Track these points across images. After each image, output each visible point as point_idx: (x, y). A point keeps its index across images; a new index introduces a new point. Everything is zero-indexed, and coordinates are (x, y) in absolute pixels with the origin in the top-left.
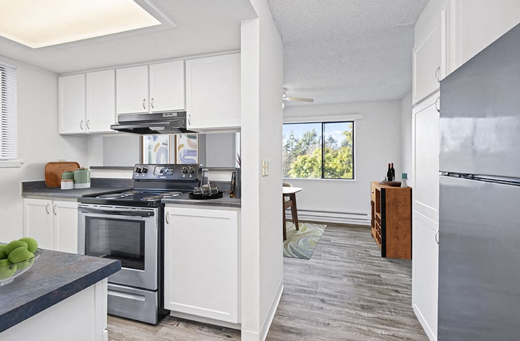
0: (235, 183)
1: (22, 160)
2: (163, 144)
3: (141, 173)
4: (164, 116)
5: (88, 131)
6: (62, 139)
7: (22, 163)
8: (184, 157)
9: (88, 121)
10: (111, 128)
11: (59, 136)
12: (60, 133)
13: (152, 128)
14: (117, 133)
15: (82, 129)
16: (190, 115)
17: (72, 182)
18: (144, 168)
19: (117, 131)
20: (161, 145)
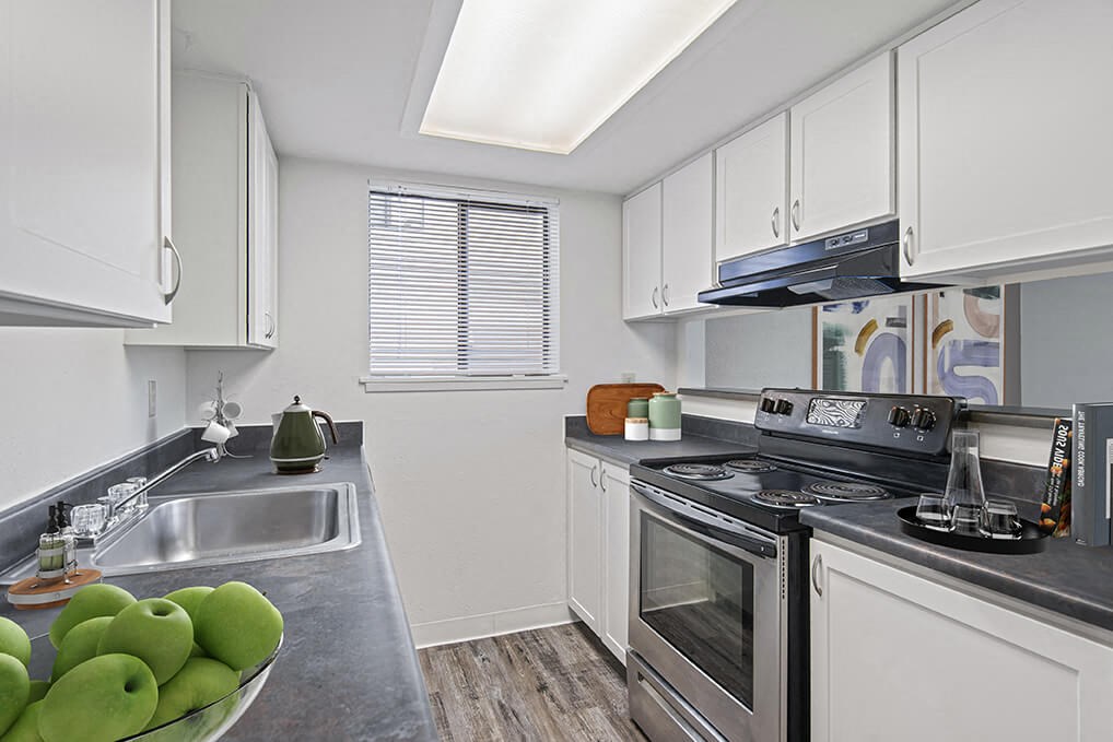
0: (1068, 471)
1: (565, 376)
2: (891, 322)
3: (774, 413)
4: (828, 247)
5: (666, 310)
6: (629, 332)
7: (566, 381)
8: (951, 370)
9: (666, 287)
10: (699, 301)
11: (624, 324)
12: (626, 318)
13: (798, 289)
14: (717, 310)
15: (656, 307)
16: (910, 232)
17: (647, 424)
18: (781, 401)
19: (717, 306)
20: (882, 328)
